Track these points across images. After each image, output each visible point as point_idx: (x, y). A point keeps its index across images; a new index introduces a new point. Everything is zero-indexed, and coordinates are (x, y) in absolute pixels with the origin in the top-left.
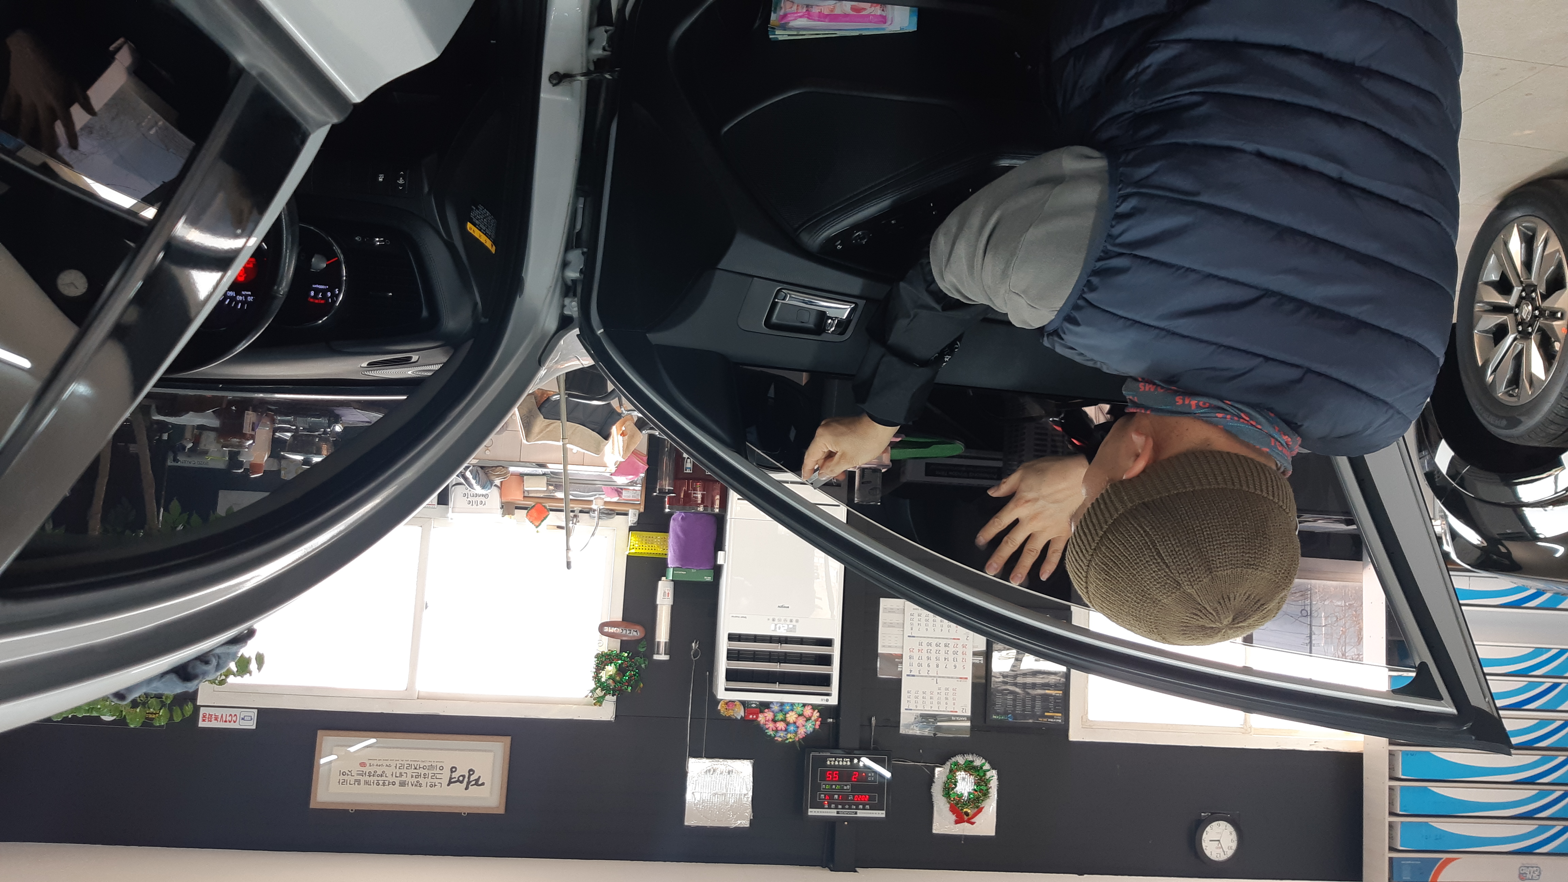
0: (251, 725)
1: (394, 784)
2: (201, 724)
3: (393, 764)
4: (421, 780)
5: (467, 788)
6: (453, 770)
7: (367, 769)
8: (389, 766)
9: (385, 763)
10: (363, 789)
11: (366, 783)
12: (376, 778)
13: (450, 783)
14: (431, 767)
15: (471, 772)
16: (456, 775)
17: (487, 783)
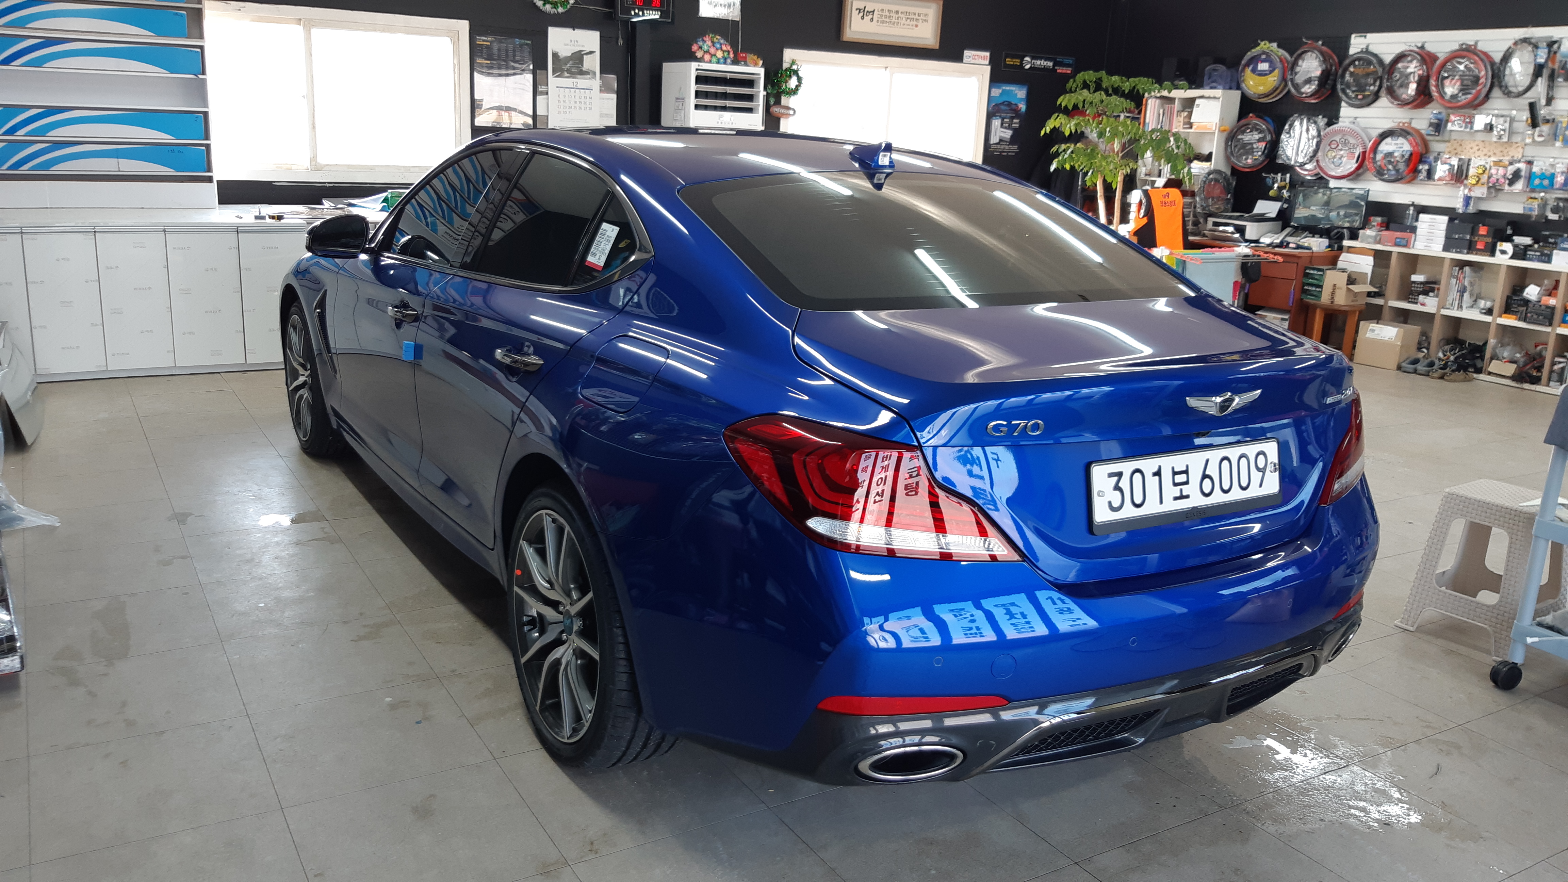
0: (967, 53)
1: (902, 13)
2: (988, 54)
3: (902, 26)
4: (887, 13)
5: (865, 7)
6: (872, 20)
7: (914, 23)
8: (904, 24)
9: (906, 26)
10: (917, 10)
11: (915, 14)
12: (910, 17)
13: (873, 11)
14: (883, 22)
15: (863, 18)
16: (870, 16)
17: (854, 9)
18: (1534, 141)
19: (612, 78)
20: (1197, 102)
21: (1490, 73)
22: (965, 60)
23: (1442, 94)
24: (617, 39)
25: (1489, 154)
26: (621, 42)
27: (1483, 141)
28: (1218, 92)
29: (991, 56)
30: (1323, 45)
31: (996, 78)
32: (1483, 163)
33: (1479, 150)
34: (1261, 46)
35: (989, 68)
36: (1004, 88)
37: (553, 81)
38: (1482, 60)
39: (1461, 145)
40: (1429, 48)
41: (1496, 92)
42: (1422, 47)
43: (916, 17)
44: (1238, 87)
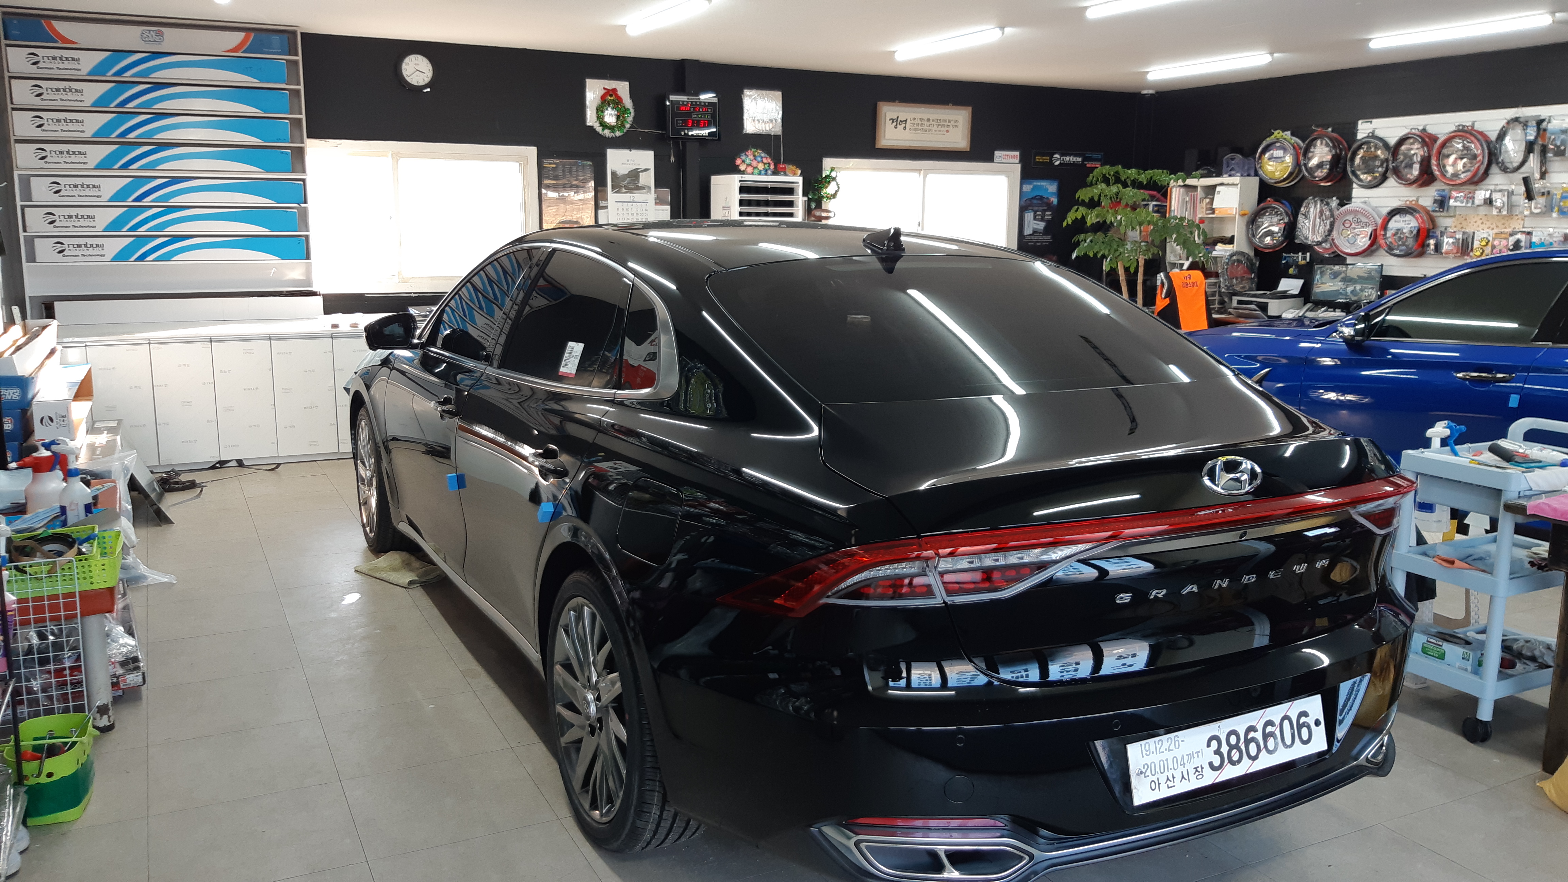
0: (997, 153)
1: (933, 120)
2: (1017, 153)
3: (933, 132)
4: (919, 122)
5: (898, 117)
6: (905, 128)
7: (945, 129)
8: (935, 131)
9: (937, 132)
10: (947, 117)
11: (945, 121)
12: (941, 123)
13: (906, 121)
14: (915, 130)
15: (896, 127)
16: (903, 125)
17: (887, 120)
18: (1532, 213)
19: (666, 192)
20: (1218, 189)
21: (1486, 151)
22: (996, 160)
23: (1443, 173)
24: (670, 156)
25: (1492, 227)
26: (672, 159)
27: (1486, 215)
28: (1236, 179)
29: (1021, 155)
30: (1332, 131)
31: (1026, 176)
32: (1485, 235)
33: (1482, 223)
34: (1275, 135)
35: (1019, 165)
36: (1035, 183)
37: (612, 197)
38: (1478, 140)
39: (1466, 219)
40: (1431, 130)
41: (1494, 169)
42: (1424, 130)
43: (947, 123)
44: (1256, 174)
